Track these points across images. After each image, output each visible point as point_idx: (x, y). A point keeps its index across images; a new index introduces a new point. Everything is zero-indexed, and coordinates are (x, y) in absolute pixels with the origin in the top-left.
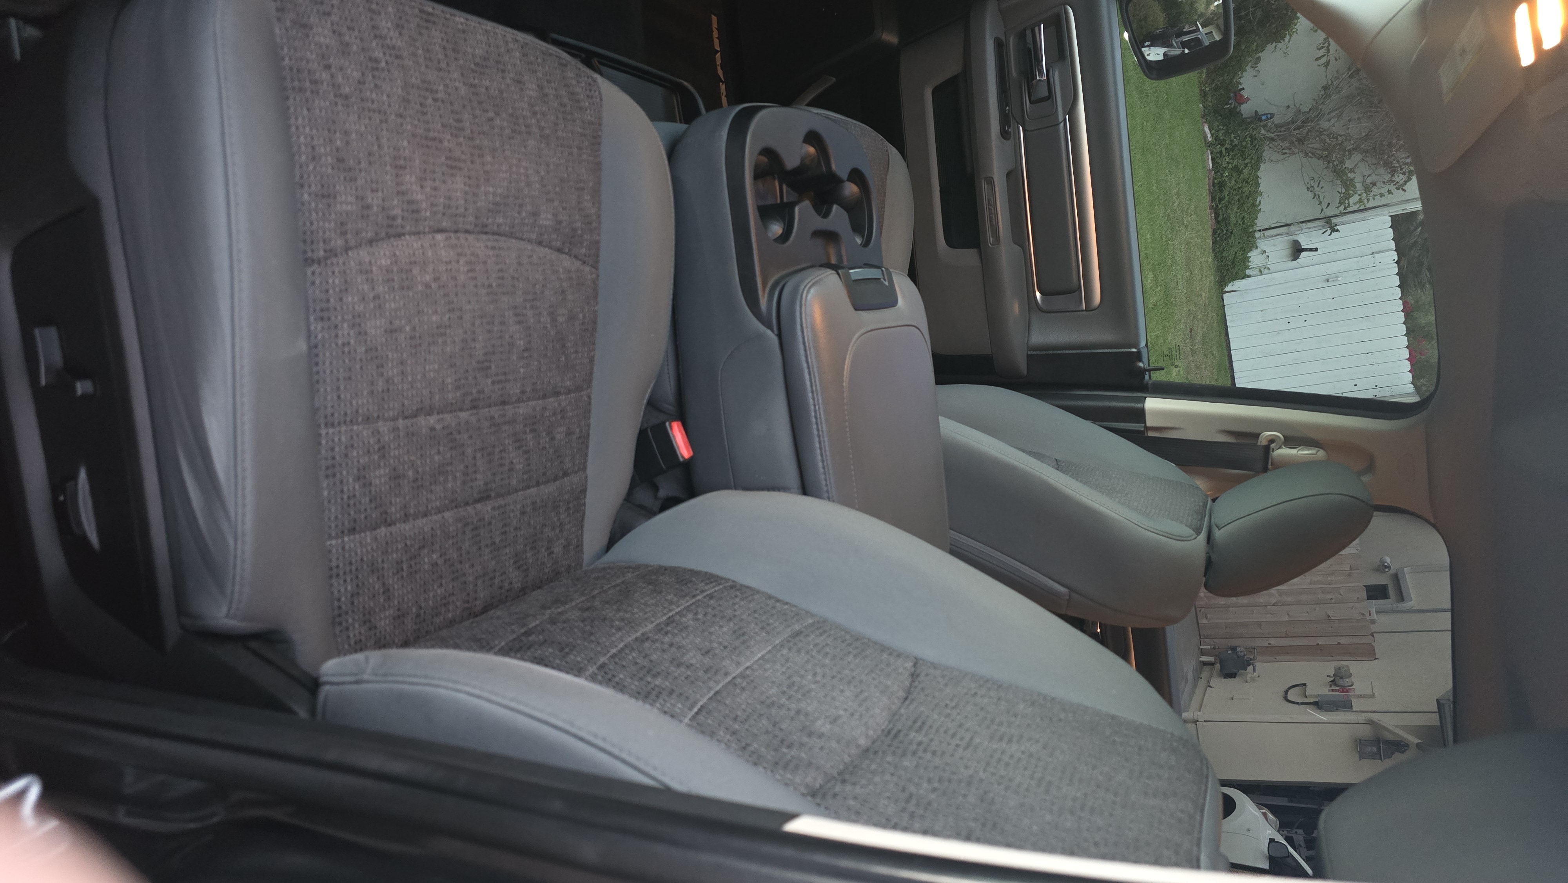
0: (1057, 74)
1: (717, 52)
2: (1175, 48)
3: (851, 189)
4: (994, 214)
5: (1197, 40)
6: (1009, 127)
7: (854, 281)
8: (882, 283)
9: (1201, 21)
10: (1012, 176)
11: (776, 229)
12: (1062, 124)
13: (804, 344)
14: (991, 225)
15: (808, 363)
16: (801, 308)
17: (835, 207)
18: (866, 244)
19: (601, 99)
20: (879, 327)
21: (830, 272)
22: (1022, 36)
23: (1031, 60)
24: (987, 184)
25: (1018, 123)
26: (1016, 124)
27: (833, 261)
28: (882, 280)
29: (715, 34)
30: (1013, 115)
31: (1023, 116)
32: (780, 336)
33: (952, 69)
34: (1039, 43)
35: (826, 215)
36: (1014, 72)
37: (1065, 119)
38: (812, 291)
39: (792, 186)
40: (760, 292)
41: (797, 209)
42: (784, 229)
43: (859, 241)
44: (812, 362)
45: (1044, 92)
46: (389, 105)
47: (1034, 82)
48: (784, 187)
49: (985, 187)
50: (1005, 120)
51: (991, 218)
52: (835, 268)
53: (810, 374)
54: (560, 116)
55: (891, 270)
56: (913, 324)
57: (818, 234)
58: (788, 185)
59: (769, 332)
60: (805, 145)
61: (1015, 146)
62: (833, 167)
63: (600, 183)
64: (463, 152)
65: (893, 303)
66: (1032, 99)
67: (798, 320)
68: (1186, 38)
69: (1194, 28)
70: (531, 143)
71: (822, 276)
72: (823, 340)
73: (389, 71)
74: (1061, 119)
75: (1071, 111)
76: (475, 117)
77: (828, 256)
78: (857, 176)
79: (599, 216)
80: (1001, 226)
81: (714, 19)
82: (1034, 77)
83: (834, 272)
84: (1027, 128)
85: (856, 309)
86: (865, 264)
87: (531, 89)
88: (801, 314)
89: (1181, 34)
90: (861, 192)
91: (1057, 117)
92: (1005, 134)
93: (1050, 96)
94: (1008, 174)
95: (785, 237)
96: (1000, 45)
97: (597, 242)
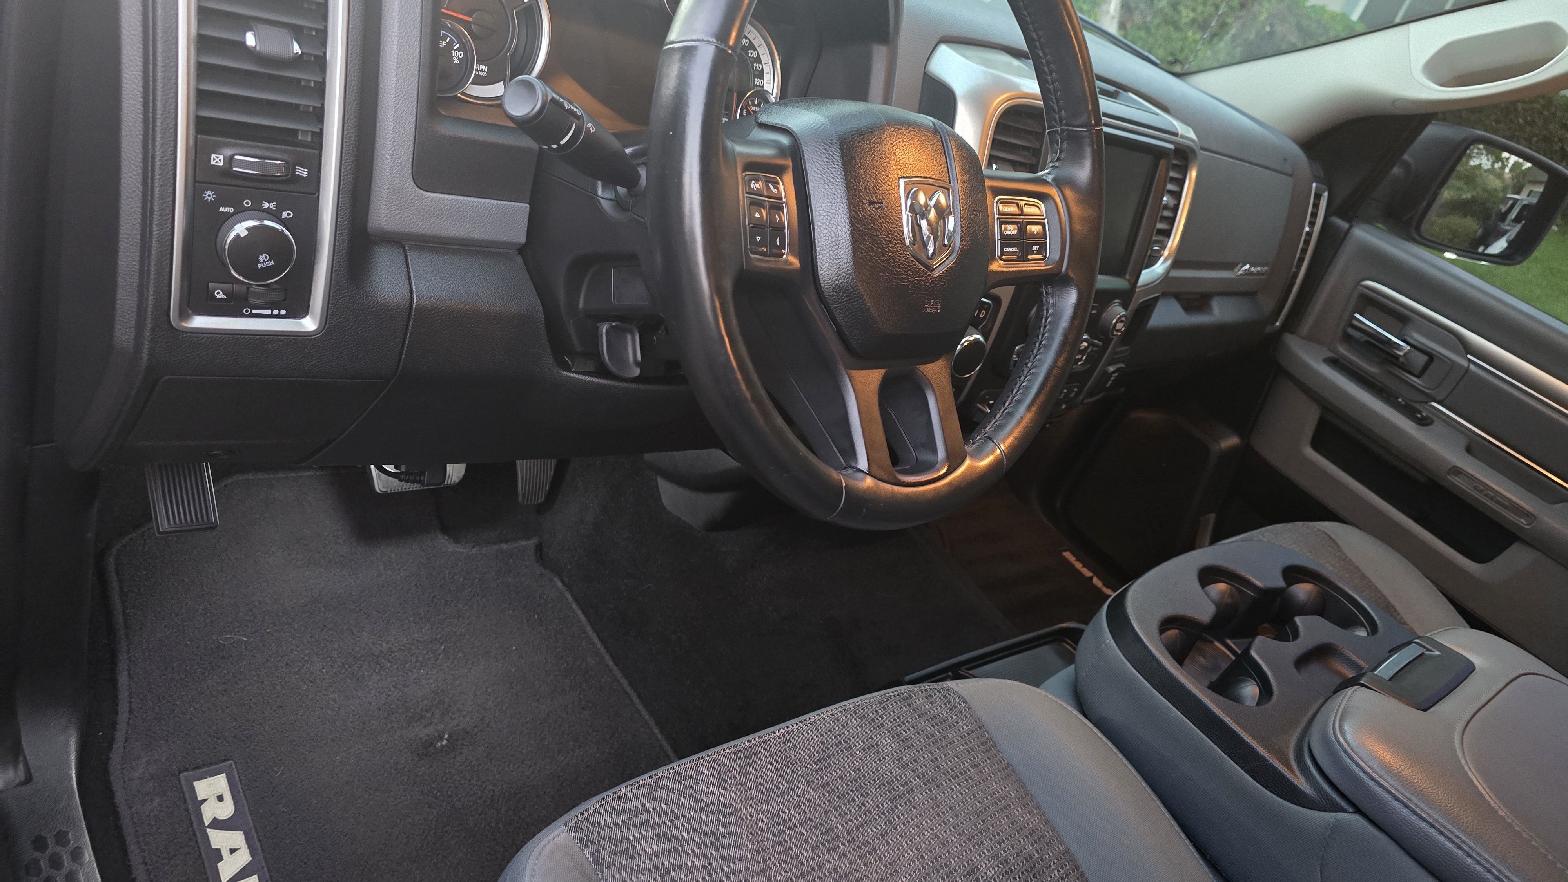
0: (1416, 335)
1: (1091, 578)
2: (1510, 230)
3: (1303, 591)
4: (1496, 497)
5: (1524, 207)
6: (1420, 412)
7: (1390, 679)
8: (1431, 657)
9: (1510, 192)
10: (1473, 448)
11: (1250, 690)
12: (1472, 367)
13: (1397, 799)
14: (1505, 507)
15: (1424, 820)
16: (1351, 758)
17: (1298, 620)
18: (1373, 628)
19: (965, 702)
20: (1479, 705)
21: (1350, 691)
22: (1347, 338)
23: (1381, 349)
24: (1456, 476)
25: (1426, 403)
26: (1425, 405)
27: (1350, 674)
28: (1427, 653)
29: (1078, 565)
30: (1412, 401)
31: (1423, 392)
32: (1358, 811)
33: (1311, 416)
34: (1370, 330)
35: (1296, 635)
36: (1372, 369)
37: (1470, 361)
38: (1347, 728)
39: (1235, 635)
40: (1289, 775)
41: (1253, 653)
42: (1258, 685)
43: (1362, 633)
44: (1429, 815)
45: (1423, 359)
46: (747, 869)
47: (1401, 360)
48: (1229, 642)
49: (1456, 480)
50: (1408, 411)
51: (1498, 502)
52: (1354, 682)
53: (1441, 833)
54: (934, 748)
55: (1428, 635)
56: (1518, 674)
57: (1302, 661)
58: (1230, 638)
59: (1341, 815)
60: (1209, 588)
61: (1444, 421)
62: (1259, 583)
63: (1023, 785)
64: (850, 863)
65: (1470, 668)
66: (1416, 373)
67: (1362, 775)
68: (1513, 215)
69: (1511, 202)
70: (919, 798)
71: (1344, 702)
72: (1417, 776)
73: (730, 833)
74: (1465, 363)
75: (1467, 348)
76: (843, 815)
77: (1339, 674)
78: (1294, 574)
79: (1047, 822)
80: (1518, 501)
81: (1067, 555)
82: (1397, 357)
83: (1355, 687)
84: (1439, 398)
85: (1425, 710)
86: (1390, 651)
87: (888, 744)
88: (1358, 765)
89: (1503, 217)
90: (1316, 585)
91: (1461, 366)
92: (1423, 422)
93: (1431, 357)
94: (1469, 450)
95: (1266, 691)
96: (1335, 362)
97: (1067, 852)
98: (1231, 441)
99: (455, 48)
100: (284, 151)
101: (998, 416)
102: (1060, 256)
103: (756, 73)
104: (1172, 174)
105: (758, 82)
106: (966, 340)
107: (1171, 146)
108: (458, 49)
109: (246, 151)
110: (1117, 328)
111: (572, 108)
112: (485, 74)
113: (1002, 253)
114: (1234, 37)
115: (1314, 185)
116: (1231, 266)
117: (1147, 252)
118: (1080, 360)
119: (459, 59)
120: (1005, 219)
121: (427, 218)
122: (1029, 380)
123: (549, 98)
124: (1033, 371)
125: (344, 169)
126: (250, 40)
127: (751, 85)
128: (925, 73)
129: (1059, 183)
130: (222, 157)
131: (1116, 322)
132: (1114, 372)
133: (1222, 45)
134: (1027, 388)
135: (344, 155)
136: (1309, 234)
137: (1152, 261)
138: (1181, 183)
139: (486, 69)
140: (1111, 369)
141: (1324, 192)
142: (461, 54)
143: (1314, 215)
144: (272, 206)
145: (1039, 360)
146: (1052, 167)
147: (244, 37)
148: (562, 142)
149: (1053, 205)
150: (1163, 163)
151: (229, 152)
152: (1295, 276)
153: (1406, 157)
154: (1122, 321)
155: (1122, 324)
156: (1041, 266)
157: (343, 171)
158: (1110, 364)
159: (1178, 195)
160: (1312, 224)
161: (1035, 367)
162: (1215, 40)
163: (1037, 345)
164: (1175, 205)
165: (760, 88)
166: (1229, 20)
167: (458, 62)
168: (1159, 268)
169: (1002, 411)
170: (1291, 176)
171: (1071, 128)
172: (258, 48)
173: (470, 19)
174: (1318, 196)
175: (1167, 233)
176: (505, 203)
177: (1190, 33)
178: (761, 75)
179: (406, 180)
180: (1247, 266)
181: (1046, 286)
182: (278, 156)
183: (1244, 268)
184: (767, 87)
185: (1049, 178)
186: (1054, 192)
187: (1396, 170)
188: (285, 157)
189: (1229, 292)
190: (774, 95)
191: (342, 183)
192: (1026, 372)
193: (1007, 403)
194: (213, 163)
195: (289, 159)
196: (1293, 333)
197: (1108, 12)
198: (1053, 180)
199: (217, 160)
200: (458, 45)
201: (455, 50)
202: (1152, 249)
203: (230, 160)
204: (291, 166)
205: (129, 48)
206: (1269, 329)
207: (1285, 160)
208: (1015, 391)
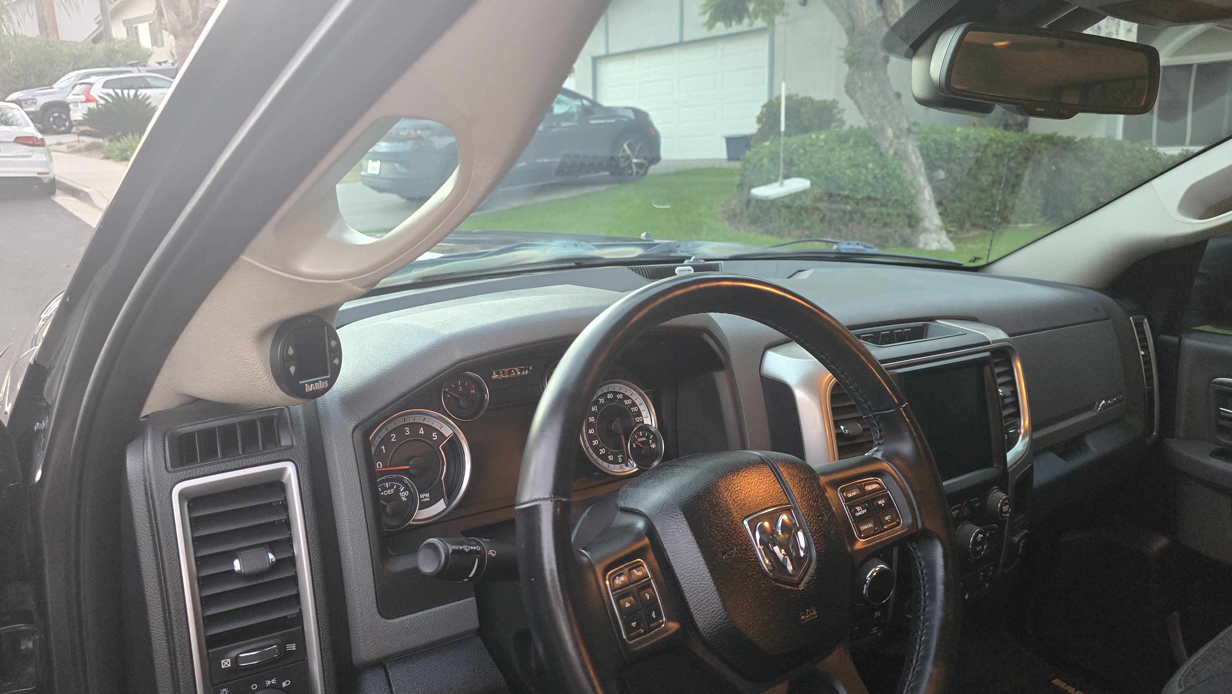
22: (1223, 429)
81: (1056, 681)
96: (1222, 453)
98: (1162, 542)
99: (401, 490)
100: (275, 637)
101: (910, 677)
102: (912, 518)
103: (634, 414)
104: (998, 370)
105: (638, 419)
106: (872, 572)
107: (987, 354)
108: (404, 491)
109: (248, 648)
110: (1004, 511)
111: (472, 548)
112: (428, 499)
113: (860, 532)
114: (1031, 182)
115: (1131, 318)
116: (1090, 407)
117: (1004, 438)
118: (981, 550)
119: (406, 497)
120: (852, 503)
121: (397, 639)
122: (926, 634)
123: (450, 551)
124: (927, 624)
125: (322, 634)
126: (237, 565)
127: (634, 424)
128: (761, 376)
129: (888, 457)
130: (229, 660)
131: (1001, 506)
132: (1020, 540)
133: (1023, 191)
134: (927, 642)
135: (320, 623)
136: (1147, 356)
137: (1012, 443)
138: (1010, 372)
139: (428, 495)
140: (1016, 539)
141: (1144, 320)
142: (406, 493)
143: (1144, 339)
144: (273, 681)
145: (928, 612)
146: (878, 444)
147: (233, 566)
148: (471, 576)
149: (891, 478)
150: (987, 369)
151: (233, 654)
152: (1151, 393)
153: (1201, 270)
154: (1006, 504)
155: (1007, 506)
156: (899, 531)
157: (321, 635)
158: (1014, 535)
159: (1012, 383)
160: (1145, 348)
161: (927, 620)
162: (1016, 189)
163: (922, 597)
164: (1012, 392)
165: (641, 424)
166: (1020, 172)
167: (406, 499)
168: (1021, 446)
169: (912, 670)
170: (1108, 319)
171: (881, 412)
172: (243, 571)
173: (408, 467)
174: (1139, 325)
175: (1017, 415)
176: (455, 603)
177: (994, 191)
178: (639, 414)
179: (374, 618)
180: (1104, 402)
181: (911, 543)
182: (271, 642)
183: (1102, 404)
184: (647, 421)
185: (879, 455)
186: (886, 466)
187: (1197, 282)
188: (277, 640)
189: (1097, 426)
190: (654, 425)
191: (322, 645)
192: (921, 626)
193: (914, 661)
194: (223, 667)
195: (279, 642)
196: (1172, 437)
197: (925, 200)
198: (882, 456)
199: (226, 663)
200: (403, 488)
201: (402, 492)
202: (1008, 433)
203: (235, 661)
204: (282, 646)
205: (152, 604)
206: (1148, 441)
207: (1096, 309)
208: (917, 647)
